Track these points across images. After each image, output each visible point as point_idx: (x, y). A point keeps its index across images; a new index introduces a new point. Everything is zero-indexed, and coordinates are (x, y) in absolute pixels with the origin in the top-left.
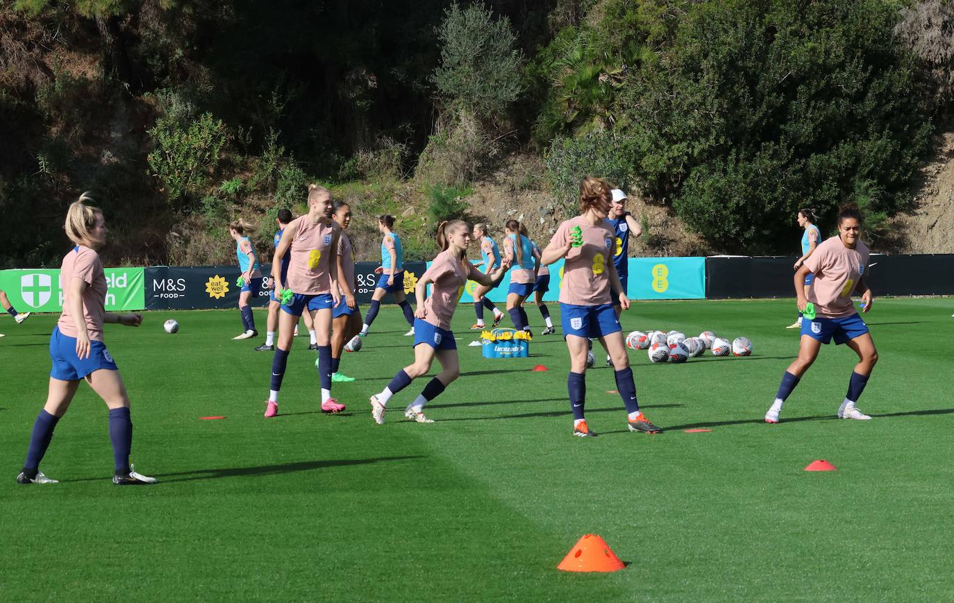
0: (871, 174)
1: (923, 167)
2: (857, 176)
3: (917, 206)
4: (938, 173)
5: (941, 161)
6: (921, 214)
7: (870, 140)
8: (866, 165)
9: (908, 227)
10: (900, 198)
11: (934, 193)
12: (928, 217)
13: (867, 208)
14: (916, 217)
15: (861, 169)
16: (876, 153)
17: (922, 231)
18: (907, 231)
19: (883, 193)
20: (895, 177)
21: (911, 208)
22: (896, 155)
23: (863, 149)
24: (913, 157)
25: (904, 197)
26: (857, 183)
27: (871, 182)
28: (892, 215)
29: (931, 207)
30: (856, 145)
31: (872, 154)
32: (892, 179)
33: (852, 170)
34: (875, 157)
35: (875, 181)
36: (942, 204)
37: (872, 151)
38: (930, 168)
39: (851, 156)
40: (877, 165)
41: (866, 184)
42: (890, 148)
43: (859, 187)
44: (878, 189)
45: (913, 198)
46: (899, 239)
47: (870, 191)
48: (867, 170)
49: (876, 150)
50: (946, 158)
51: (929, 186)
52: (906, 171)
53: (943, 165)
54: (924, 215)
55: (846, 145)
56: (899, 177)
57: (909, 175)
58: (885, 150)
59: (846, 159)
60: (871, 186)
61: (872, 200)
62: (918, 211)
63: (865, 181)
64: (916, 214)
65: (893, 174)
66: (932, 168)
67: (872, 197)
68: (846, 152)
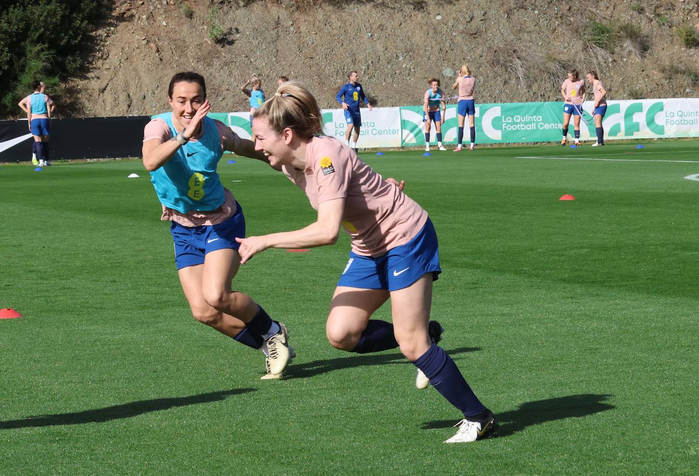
0: (41, 39)
1: (92, 31)
2: (28, 41)
3: (88, 70)
4: (108, 36)
5: (111, 25)
6: (93, 78)
7: (40, 5)
8: (36, 29)
9: (79, 92)
10: (72, 63)
11: (104, 56)
12: (99, 81)
13: (38, 72)
14: (88, 80)
15: (31, 34)
16: (46, 17)
17: (94, 95)
18: (79, 96)
19: (54, 58)
20: (65, 41)
21: (83, 72)
22: (66, 20)
23: (33, 13)
24: (82, 21)
25: (75, 61)
26: (29, 48)
27: (43, 46)
28: (64, 79)
29: (102, 71)
30: (26, 10)
31: (42, 18)
32: (63, 43)
33: (23, 35)
34: (45, 21)
35: (46, 45)
36: (113, 67)
37: (41, 15)
38: (100, 32)
39: (22, 20)
40: (46, 29)
41: (38, 47)
42: (60, 13)
43: (31, 51)
44: (50, 54)
45: (83, 62)
46: (71, 103)
47: (41, 55)
48: (37, 34)
49: (45, 14)
50: (115, 21)
51: (100, 50)
52: (76, 35)
53: (112, 28)
54: (95, 79)
55: (16, 10)
56: (68, 42)
57: (79, 39)
58: (55, 14)
59: (17, 24)
60: (42, 50)
61: (45, 64)
62: (90, 75)
63: (36, 45)
64: (86, 78)
65: (64, 38)
66: (101, 32)
67: (44, 61)
68: (17, 16)
